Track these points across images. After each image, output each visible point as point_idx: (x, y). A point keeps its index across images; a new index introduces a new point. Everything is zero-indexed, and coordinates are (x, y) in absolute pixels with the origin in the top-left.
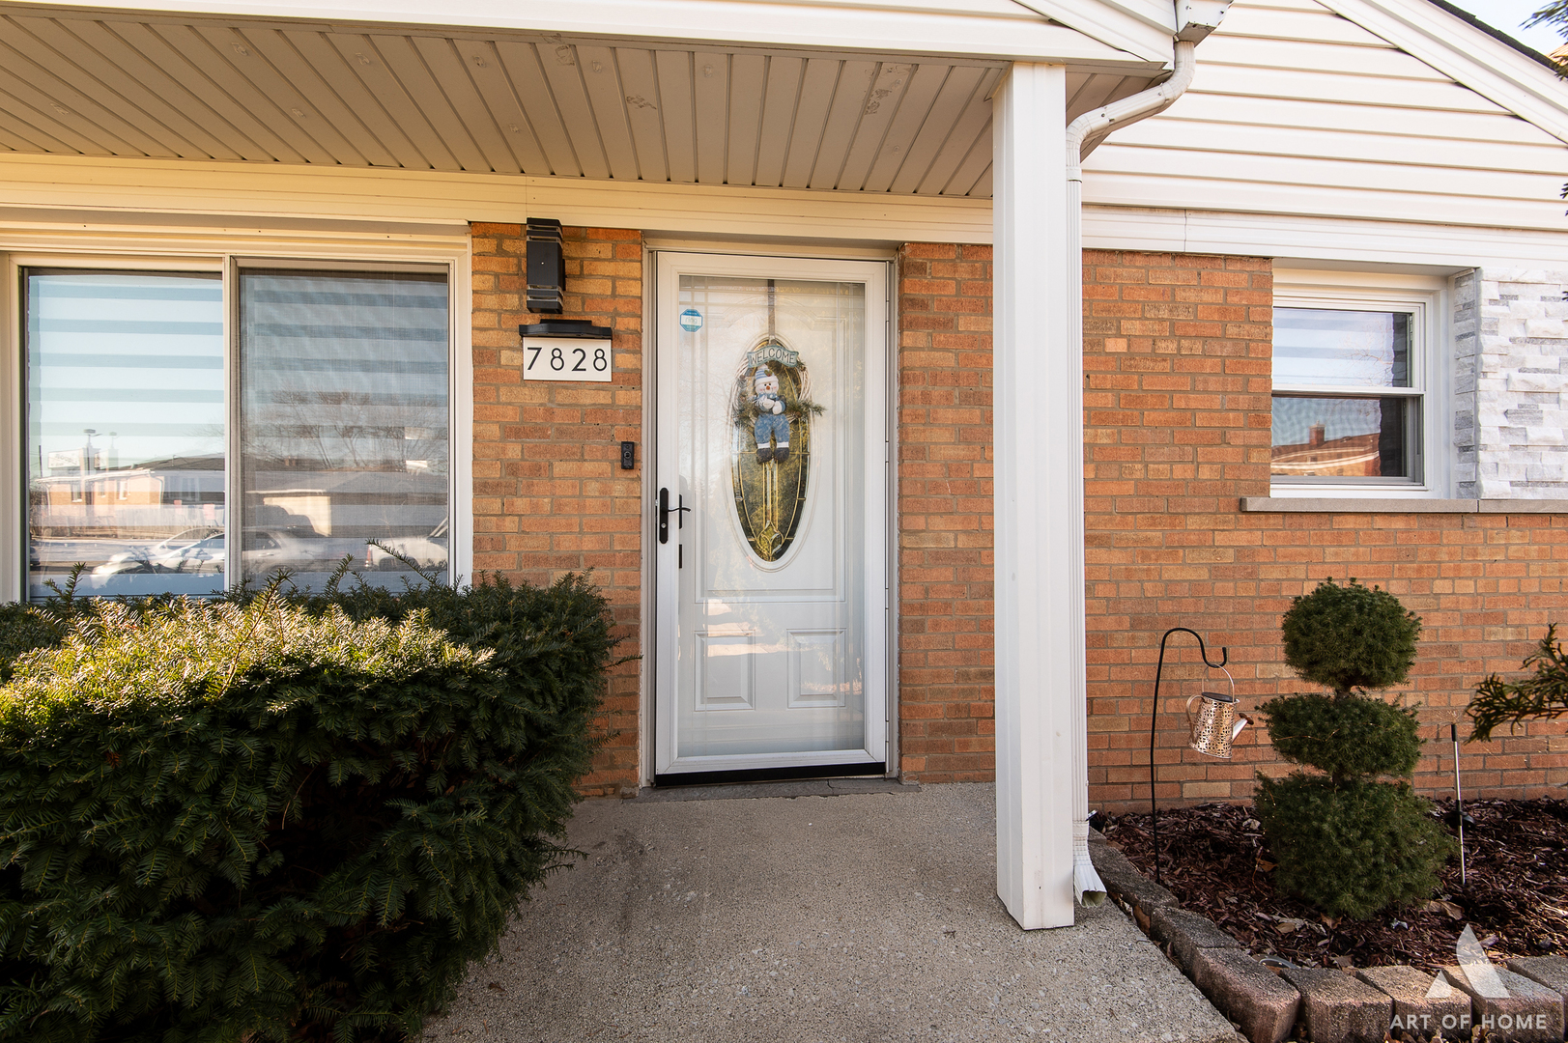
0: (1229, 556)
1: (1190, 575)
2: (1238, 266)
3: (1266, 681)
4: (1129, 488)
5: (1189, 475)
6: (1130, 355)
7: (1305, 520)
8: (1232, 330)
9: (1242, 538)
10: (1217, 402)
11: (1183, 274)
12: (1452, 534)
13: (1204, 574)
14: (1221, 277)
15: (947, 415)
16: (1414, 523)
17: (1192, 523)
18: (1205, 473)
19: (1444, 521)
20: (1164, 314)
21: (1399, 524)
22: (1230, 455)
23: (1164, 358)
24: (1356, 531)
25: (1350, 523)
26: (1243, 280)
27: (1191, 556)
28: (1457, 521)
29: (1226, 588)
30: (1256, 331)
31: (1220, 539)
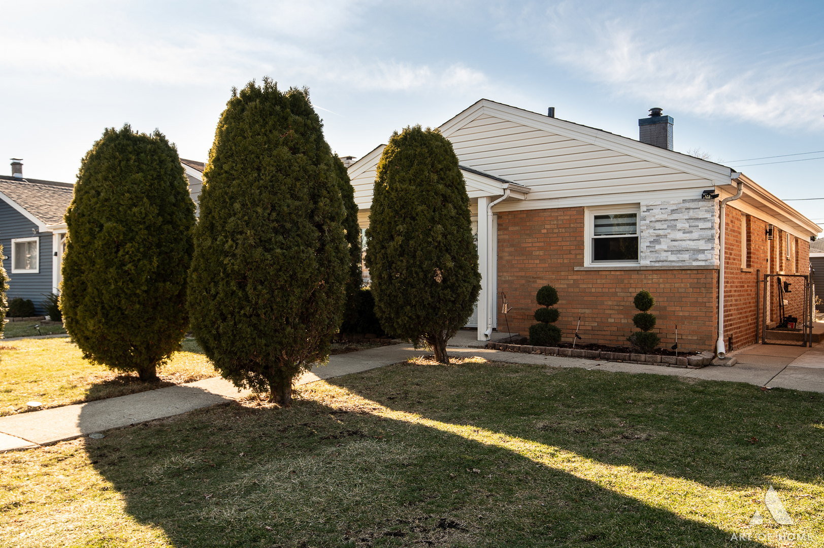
0: (572, 282)
1: (562, 286)
2: (574, 209)
3: (583, 313)
4: (547, 265)
5: (562, 262)
6: (547, 233)
7: (592, 273)
8: (572, 225)
9: (575, 277)
10: (568, 243)
11: (560, 213)
12: (635, 276)
13: (566, 286)
14: (569, 213)
15: (507, 249)
16: (623, 273)
17: (563, 273)
18: (566, 261)
19: (632, 272)
20: (555, 222)
21: (618, 273)
22: (572, 256)
23: (555, 233)
24: (606, 275)
25: (604, 273)
26: (575, 213)
27: (562, 282)
28: (636, 272)
29: (572, 290)
30: (579, 225)
31: (570, 277)
